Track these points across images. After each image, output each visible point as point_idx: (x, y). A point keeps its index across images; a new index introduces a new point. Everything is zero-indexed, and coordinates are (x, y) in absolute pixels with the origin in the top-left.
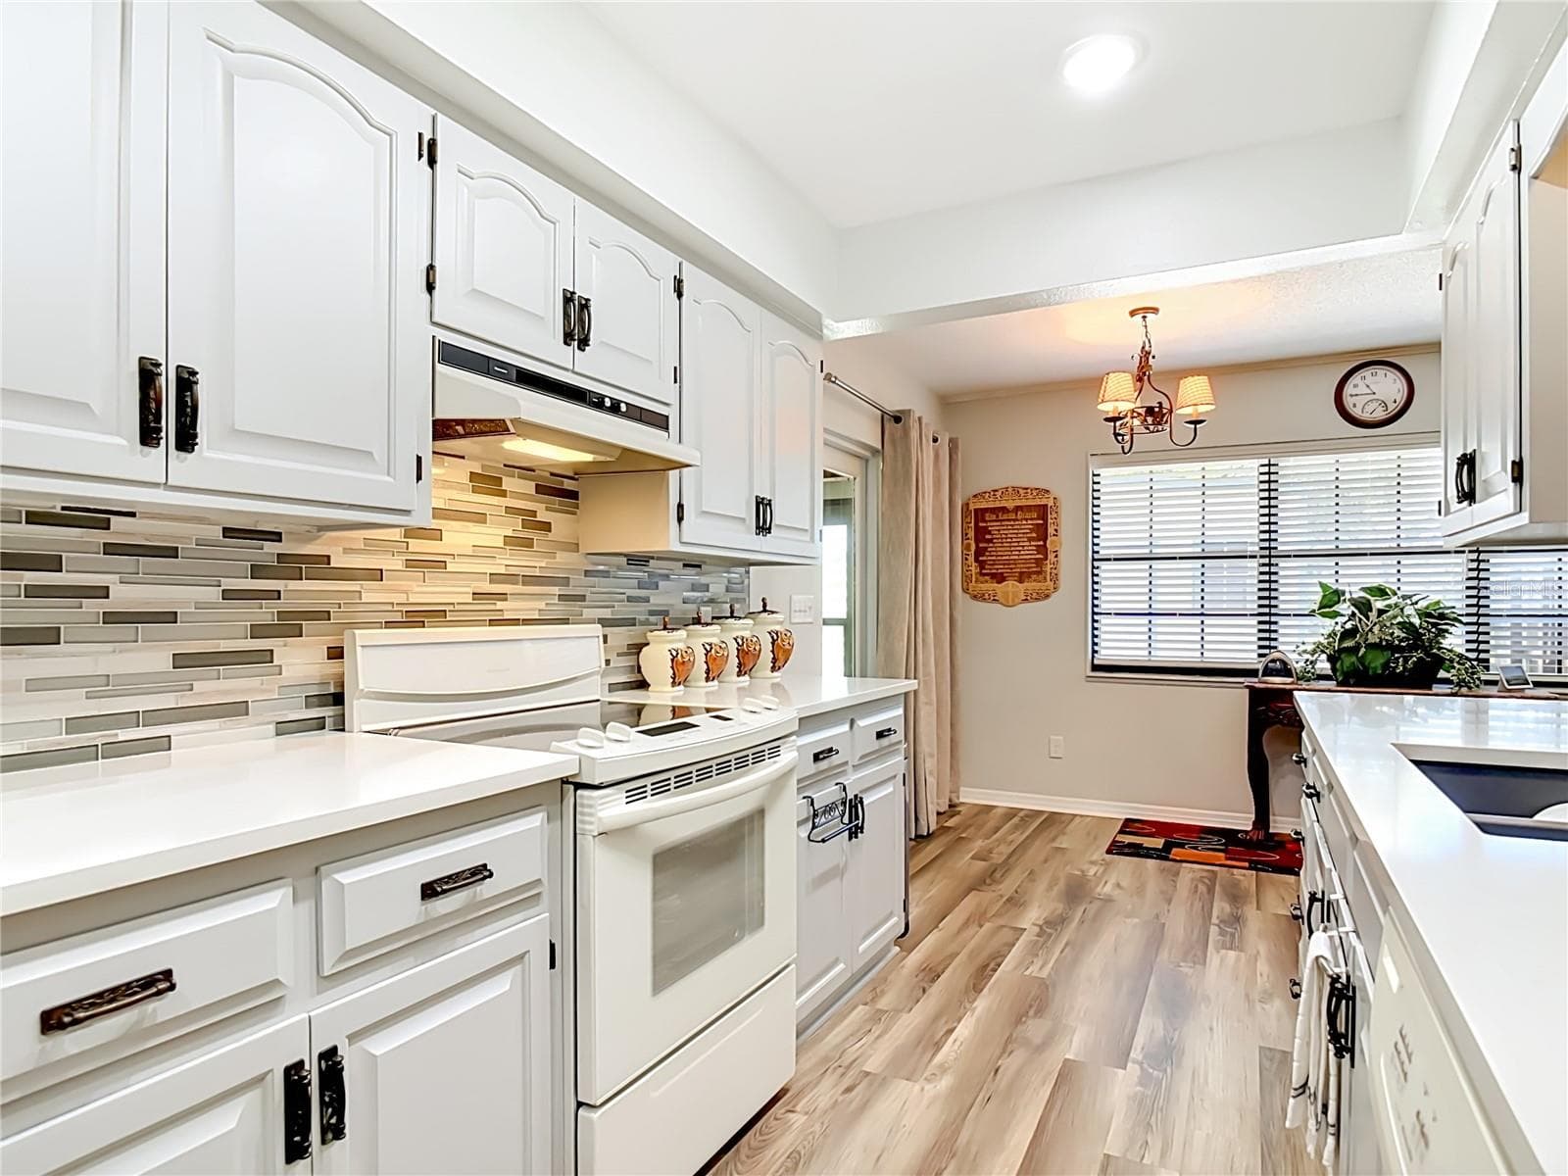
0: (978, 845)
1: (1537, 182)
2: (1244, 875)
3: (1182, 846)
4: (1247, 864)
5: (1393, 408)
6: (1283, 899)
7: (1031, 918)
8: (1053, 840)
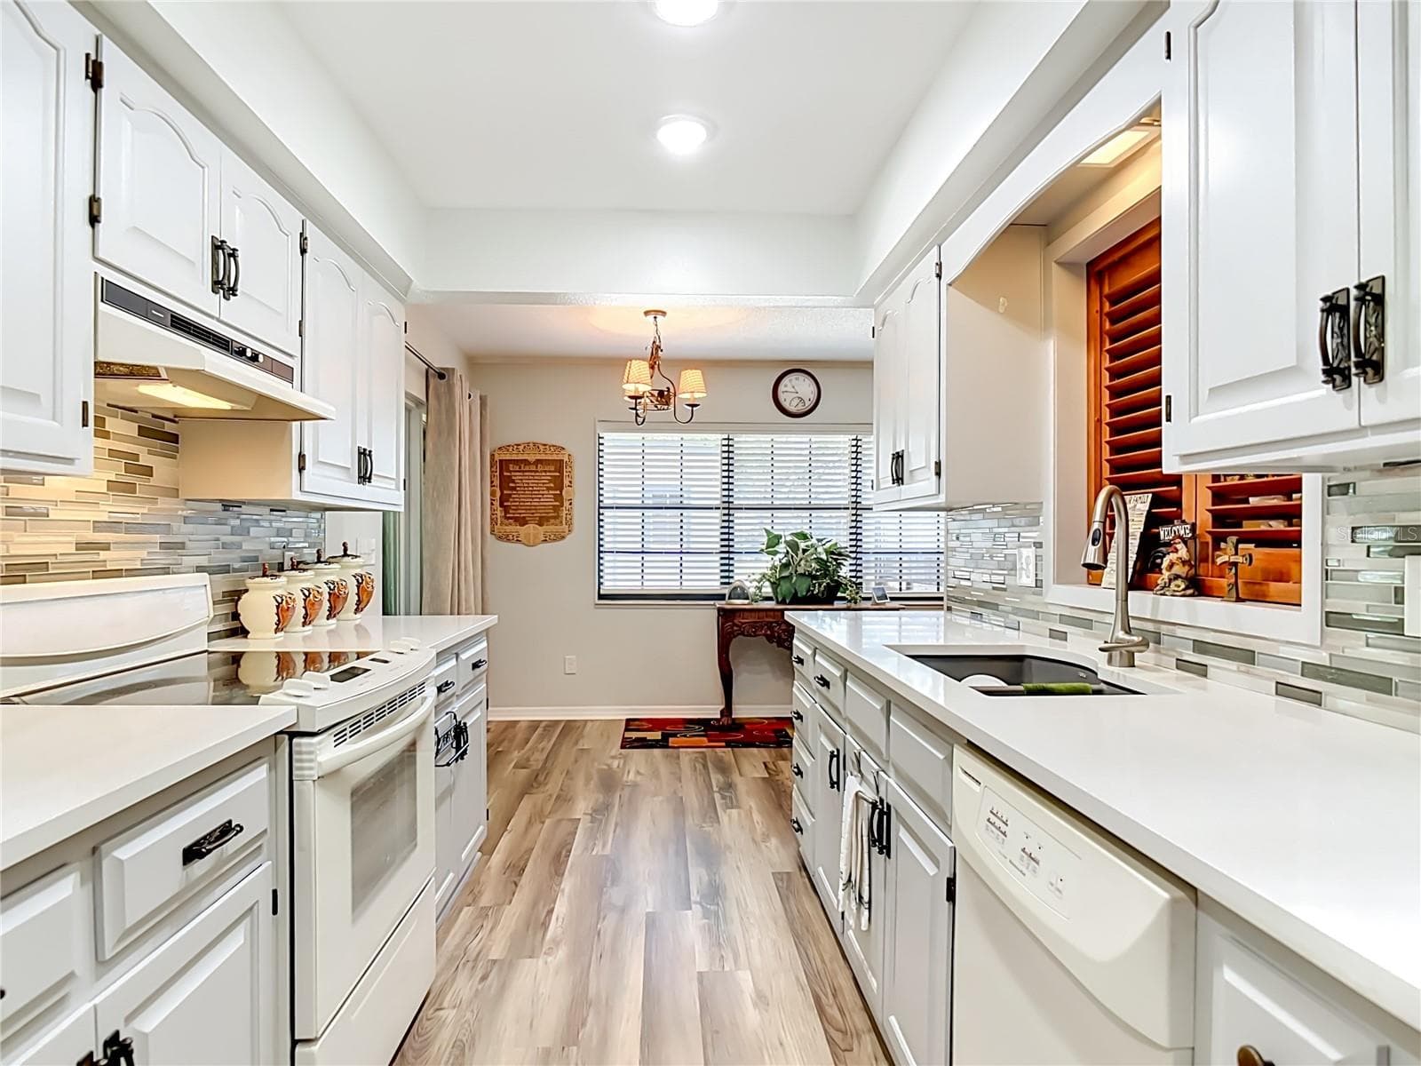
0: (516, 755)
1: (951, 288)
2: (724, 752)
3: (674, 735)
4: (724, 744)
5: (809, 405)
6: (755, 767)
7: (581, 808)
8: (576, 743)
